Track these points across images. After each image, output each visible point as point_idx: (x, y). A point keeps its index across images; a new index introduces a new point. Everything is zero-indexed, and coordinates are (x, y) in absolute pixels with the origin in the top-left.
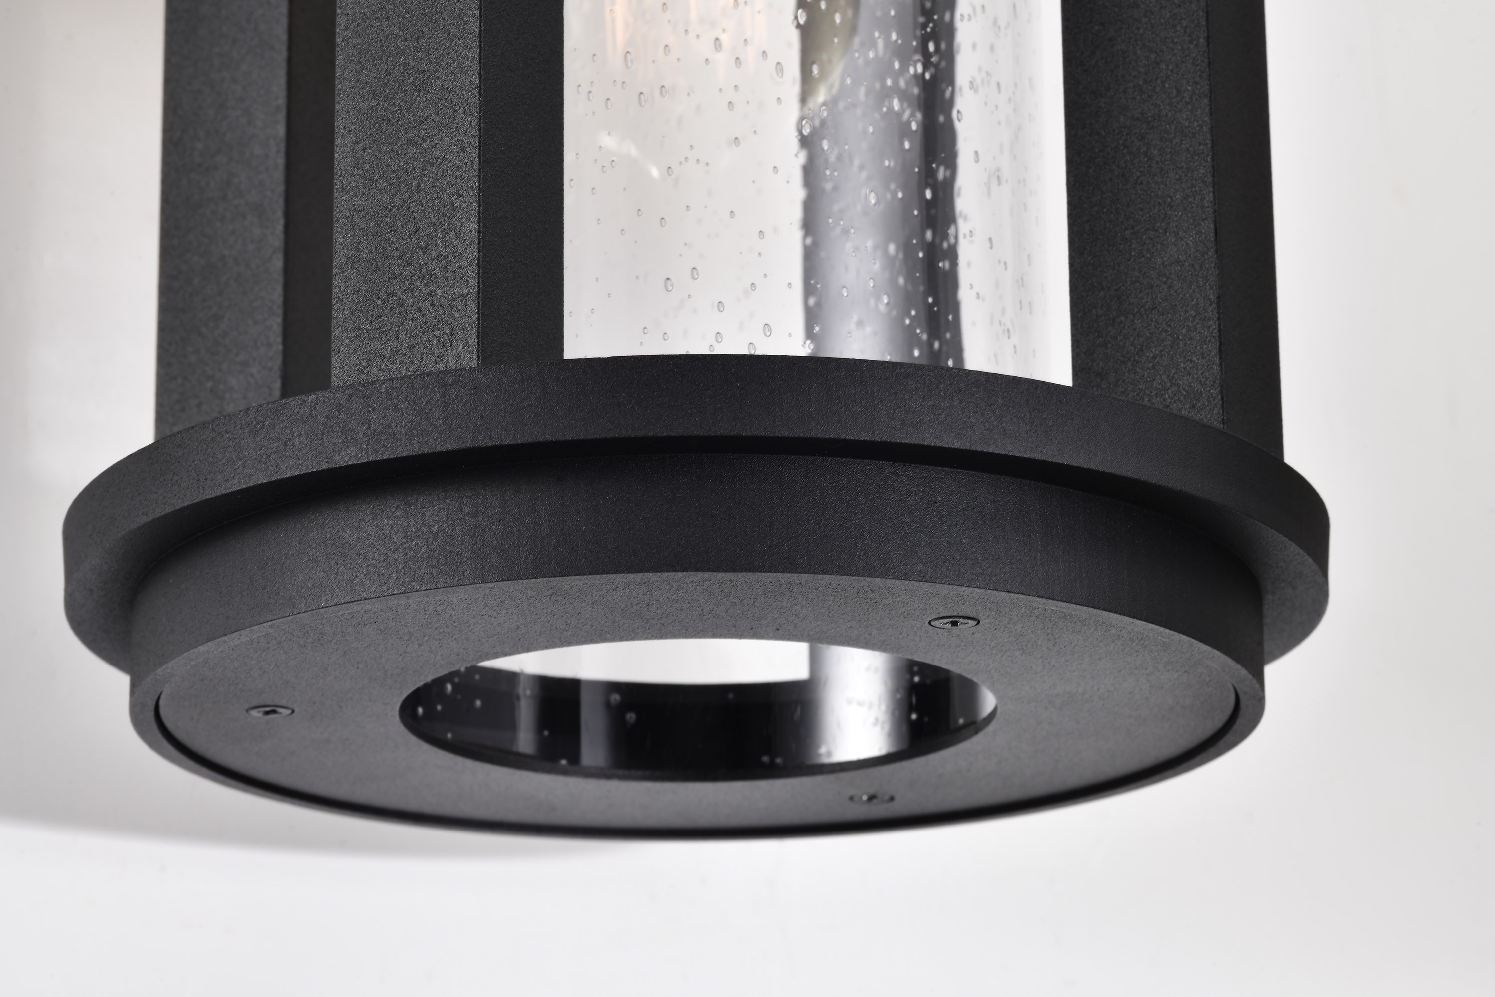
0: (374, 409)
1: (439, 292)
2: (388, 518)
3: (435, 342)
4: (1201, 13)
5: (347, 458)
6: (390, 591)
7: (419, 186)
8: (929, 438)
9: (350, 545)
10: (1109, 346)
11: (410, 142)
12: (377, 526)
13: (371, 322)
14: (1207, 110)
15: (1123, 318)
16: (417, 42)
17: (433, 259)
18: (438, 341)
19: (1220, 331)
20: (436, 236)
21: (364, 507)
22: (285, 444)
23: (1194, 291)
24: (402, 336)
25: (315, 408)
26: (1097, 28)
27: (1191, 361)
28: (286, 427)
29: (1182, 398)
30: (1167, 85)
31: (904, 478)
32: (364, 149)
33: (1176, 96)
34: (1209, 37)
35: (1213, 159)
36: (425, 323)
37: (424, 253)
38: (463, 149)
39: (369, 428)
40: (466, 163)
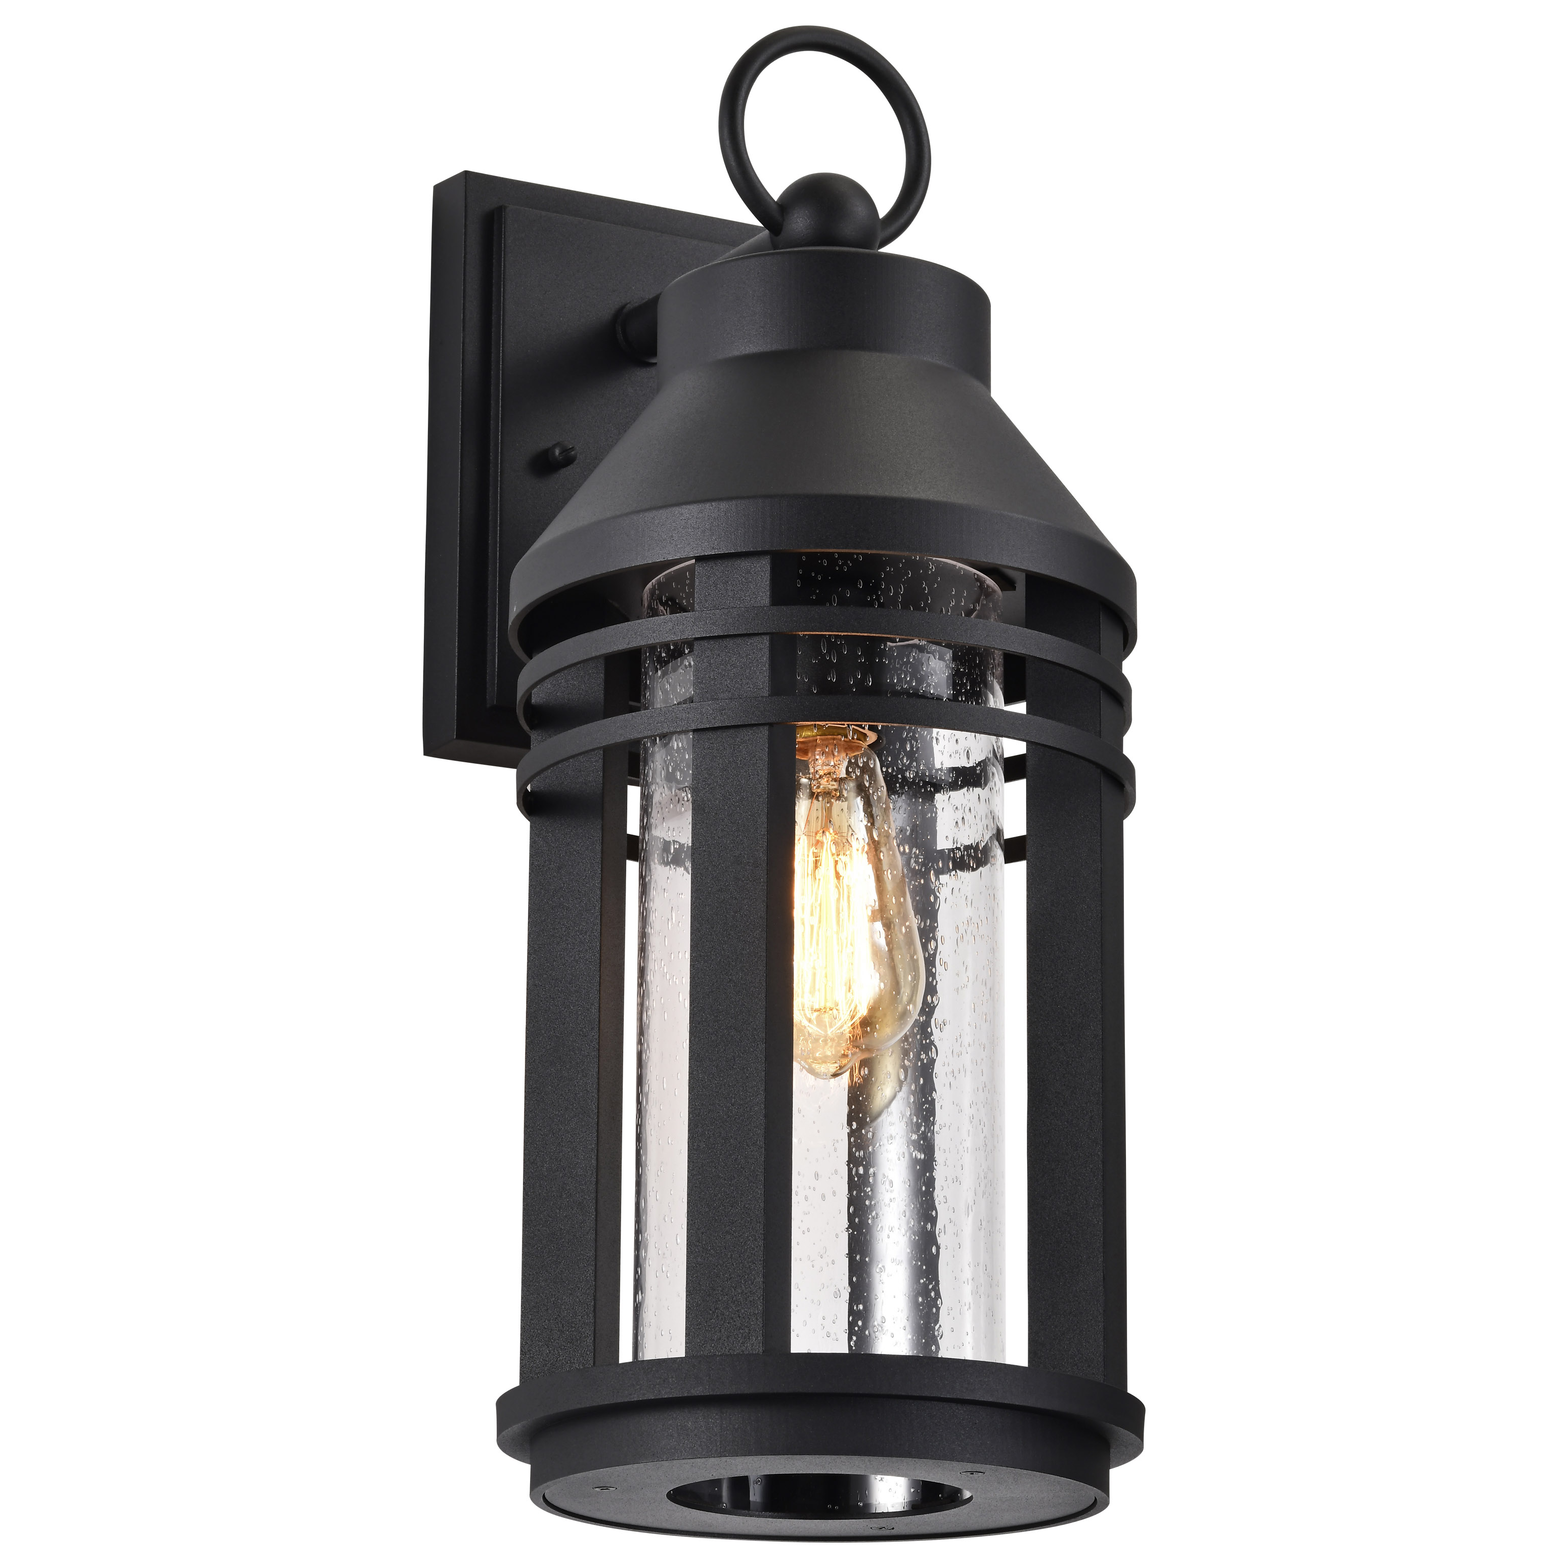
0: (712, 1369)
1: (743, 1311)
2: (712, 1419)
3: (740, 1336)
4: (1100, 1162)
5: (698, 1392)
6: (713, 1455)
7: (732, 1255)
8: (978, 1397)
9: (691, 1430)
10: (1047, 1330)
11: (727, 1232)
12: (706, 1422)
13: (706, 1322)
14: (1101, 1213)
15: (1055, 1317)
16: (731, 1182)
17: (739, 1294)
18: (742, 1335)
19: (1104, 1329)
20: (741, 1282)
21: (699, 1412)
22: (664, 1381)
23: (1091, 1307)
24: (723, 1330)
25: (681, 1365)
26: (1045, 1162)
27: (1089, 1342)
28: (664, 1373)
29: (1084, 1361)
30: (1081, 1198)
31: (962, 1412)
32: (703, 1233)
33: (1086, 1204)
34: (1103, 1175)
35: (1104, 1239)
36: (735, 1325)
37: (735, 1290)
38: (756, 1240)
39: (709, 1378)
40: (757, 1247)
